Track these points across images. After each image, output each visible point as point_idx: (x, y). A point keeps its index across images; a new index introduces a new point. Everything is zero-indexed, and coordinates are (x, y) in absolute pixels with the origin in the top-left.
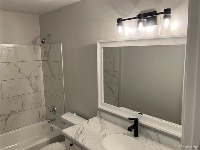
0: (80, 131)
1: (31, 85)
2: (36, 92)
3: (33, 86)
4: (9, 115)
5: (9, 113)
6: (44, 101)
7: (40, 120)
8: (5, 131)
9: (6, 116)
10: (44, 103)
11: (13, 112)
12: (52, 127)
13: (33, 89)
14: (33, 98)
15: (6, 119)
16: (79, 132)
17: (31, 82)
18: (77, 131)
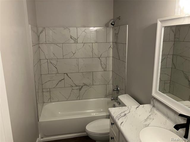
0: (124, 113)
1: (101, 64)
2: (105, 71)
3: (103, 65)
4: (82, 87)
5: (82, 85)
6: (111, 80)
7: (106, 96)
8: (78, 98)
9: (80, 87)
10: (111, 82)
11: (85, 85)
12: (115, 105)
13: (103, 68)
14: (102, 76)
15: (80, 89)
16: (123, 115)
17: (101, 62)
18: (122, 113)
